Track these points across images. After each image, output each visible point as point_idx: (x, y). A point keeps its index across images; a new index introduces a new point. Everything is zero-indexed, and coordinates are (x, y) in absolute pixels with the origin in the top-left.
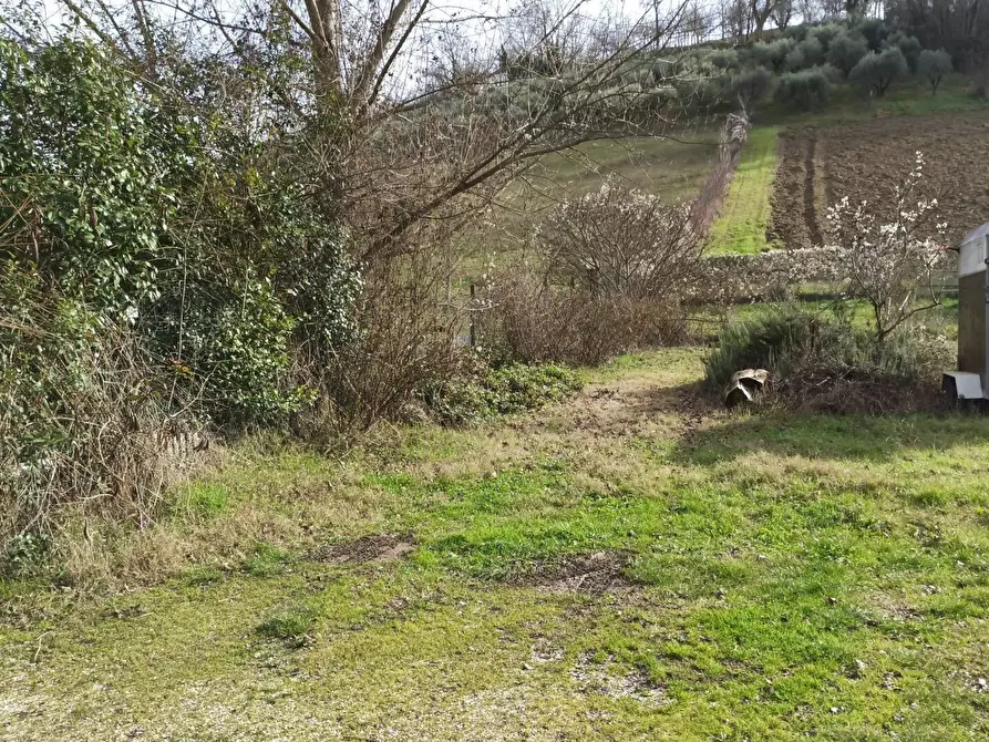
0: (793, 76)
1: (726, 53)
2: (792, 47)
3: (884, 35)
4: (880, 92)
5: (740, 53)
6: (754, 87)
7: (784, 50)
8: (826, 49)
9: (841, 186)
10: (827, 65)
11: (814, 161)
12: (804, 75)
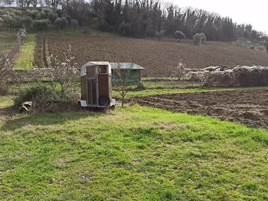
0: (38, 21)
1: (18, 11)
2: (38, 13)
3: (62, 14)
4: (62, 28)
5: (22, 12)
6: (27, 22)
7: (35, 13)
8: (47, 15)
9: (53, 52)
10: (47, 19)
11: (45, 45)
12: (41, 21)
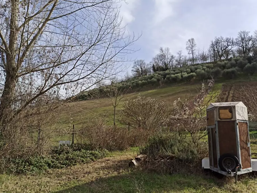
0: (227, 70)
1: (210, 65)
2: (228, 63)
3: (253, 59)
4: (252, 74)
5: (214, 65)
6: (216, 73)
7: (226, 64)
8: (237, 63)
9: (236, 98)
10: (237, 68)
11: (230, 92)
12: (230, 70)
